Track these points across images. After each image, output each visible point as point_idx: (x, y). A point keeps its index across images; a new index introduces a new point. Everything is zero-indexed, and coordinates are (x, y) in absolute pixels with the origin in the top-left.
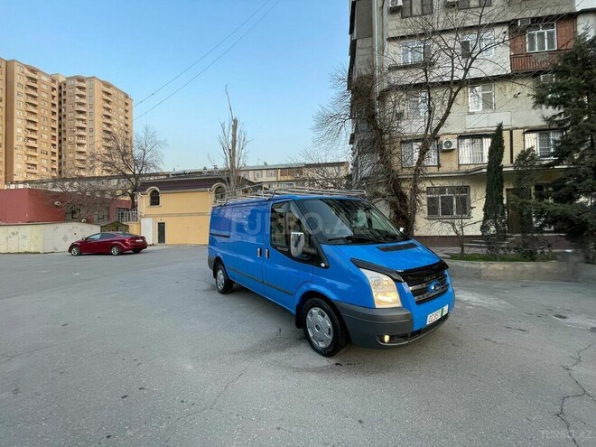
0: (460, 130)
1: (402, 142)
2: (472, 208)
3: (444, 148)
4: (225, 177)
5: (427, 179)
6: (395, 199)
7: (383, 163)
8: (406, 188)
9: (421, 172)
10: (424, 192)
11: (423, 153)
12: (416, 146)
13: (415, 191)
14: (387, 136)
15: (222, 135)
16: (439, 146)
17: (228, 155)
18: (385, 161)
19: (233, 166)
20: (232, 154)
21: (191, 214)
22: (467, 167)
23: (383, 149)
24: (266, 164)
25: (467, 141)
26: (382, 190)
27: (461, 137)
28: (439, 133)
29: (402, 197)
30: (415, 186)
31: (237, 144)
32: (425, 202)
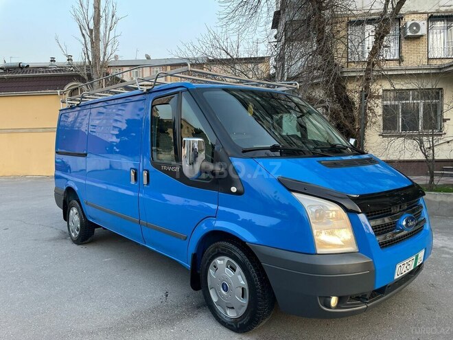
0: (431, 8)
1: (350, 23)
2: (445, 120)
3: (409, 34)
4: (84, 73)
5: (385, 77)
6: (337, 106)
7: (321, 53)
8: (354, 91)
9: (376, 68)
10: (378, 97)
11: (379, 37)
12: (370, 29)
13: (367, 95)
14: (327, 13)
15: (77, 6)
16: (403, 29)
17: (88, 39)
18: (325, 51)
19: (96, 57)
20: (94, 36)
21: (31, 130)
22: (439, 63)
23: (321, 31)
24: (148, 58)
25: (439, 24)
26: (319, 94)
27: (433, 18)
28: (402, 11)
29: (347, 103)
30: (367, 87)
31: (102, 22)
32: (379, 111)
